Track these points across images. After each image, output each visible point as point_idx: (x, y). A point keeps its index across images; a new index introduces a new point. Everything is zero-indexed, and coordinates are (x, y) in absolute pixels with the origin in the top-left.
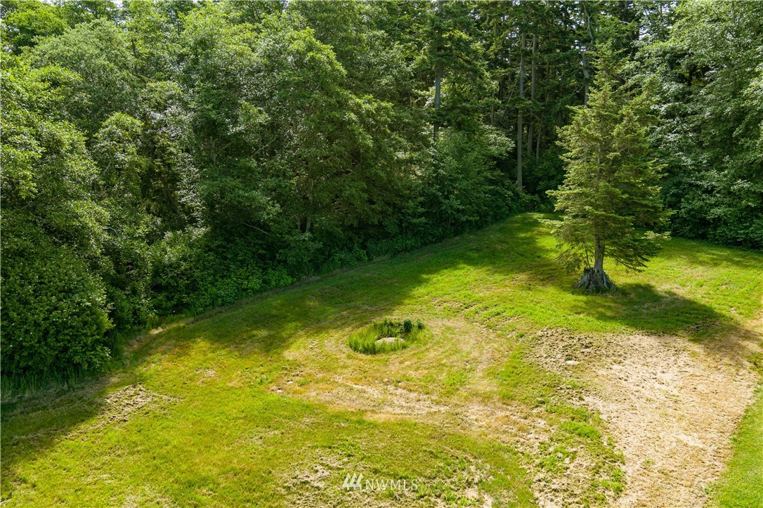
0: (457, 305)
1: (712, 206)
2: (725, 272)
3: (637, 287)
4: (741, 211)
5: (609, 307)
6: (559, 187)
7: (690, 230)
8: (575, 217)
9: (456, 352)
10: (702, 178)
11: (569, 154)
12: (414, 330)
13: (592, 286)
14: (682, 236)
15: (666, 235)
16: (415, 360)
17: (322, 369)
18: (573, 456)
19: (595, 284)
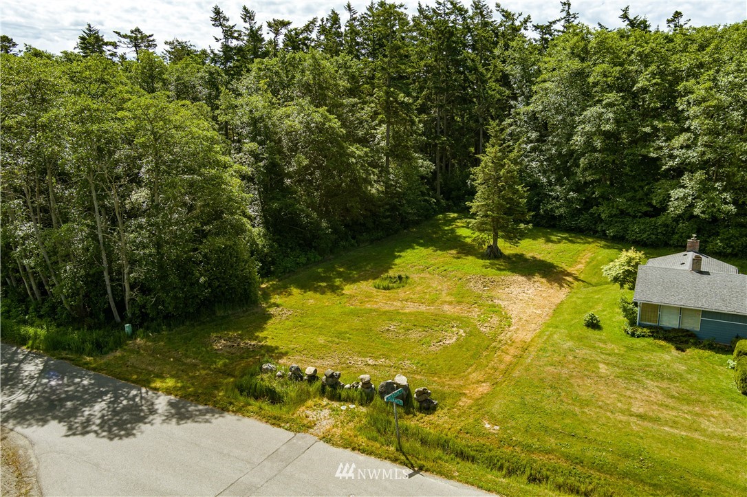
0: (421, 267)
1: (557, 208)
2: (564, 246)
3: (516, 255)
4: (574, 210)
5: (502, 265)
6: (473, 201)
7: (546, 222)
8: (482, 217)
9: (430, 287)
10: (551, 191)
11: (477, 181)
12: (404, 280)
13: (492, 255)
14: (541, 226)
15: (530, 226)
16: (411, 291)
17: (366, 297)
18: (491, 318)
19: (493, 254)
